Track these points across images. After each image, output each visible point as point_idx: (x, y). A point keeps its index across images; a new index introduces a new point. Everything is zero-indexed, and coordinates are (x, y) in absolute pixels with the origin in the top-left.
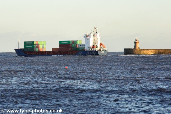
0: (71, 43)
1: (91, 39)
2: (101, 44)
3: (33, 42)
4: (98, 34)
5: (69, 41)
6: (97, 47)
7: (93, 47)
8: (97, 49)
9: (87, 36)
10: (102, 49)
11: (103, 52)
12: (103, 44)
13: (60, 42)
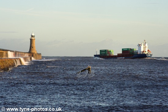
0: (129, 50)
1: (142, 47)
2: (148, 50)
3: (106, 50)
4: (147, 44)
5: (128, 49)
6: (146, 52)
7: (143, 52)
8: (145, 53)
9: (139, 45)
10: (149, 53)
11: (149, 55)
12: (149, 50)
13: (123, 49)
